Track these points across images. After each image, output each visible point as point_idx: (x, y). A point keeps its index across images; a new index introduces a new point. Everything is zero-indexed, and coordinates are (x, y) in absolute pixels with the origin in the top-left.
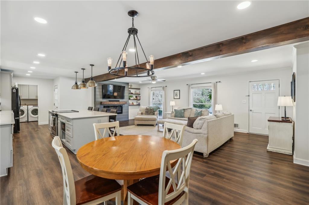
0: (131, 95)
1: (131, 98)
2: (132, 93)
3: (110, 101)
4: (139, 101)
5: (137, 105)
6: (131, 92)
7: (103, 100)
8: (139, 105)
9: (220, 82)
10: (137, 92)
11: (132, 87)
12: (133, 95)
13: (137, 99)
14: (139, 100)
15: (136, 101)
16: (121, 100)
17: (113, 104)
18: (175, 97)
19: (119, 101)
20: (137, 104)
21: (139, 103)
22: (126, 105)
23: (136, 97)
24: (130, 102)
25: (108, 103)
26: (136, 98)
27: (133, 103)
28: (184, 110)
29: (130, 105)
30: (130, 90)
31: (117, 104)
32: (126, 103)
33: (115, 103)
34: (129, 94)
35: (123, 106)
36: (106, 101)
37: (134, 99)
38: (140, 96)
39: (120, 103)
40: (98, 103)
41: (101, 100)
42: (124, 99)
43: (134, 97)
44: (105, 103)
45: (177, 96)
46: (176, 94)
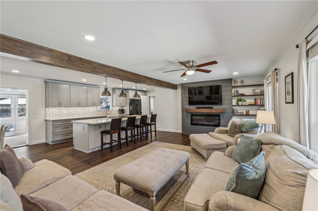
0: (239, 98)
1: (239, 103)
2: (243, 95)
3: (197, 108)
6: (240, 92)
7: (189, 106)
10: (257, 91)
11: (245, 84)
12: (242, 98)
13: (255, 105)
15: (255, 108)
16: (215, 107)
17: (201, 111)
18: (287, 98)
19: (212, 108)
22: (226, 115)
23: (255, 100)
24: (240, 110)
25: (193, 110)
26: (254, 103)
27: (247, 112)
29: (238, 114)
30: (238, 89)
31: (207, 112)
32: (223, 111)
33: (203, 111)
34: (234, 96)
35: (221, 115)
36: (193, 108)
37: (249, 105)
38: (264, 99)
39: (211, 111)
40: (184, 111)
41: (188, 107)
42: (222, 105)
43: (251, 101)
44: (190, 110)
45: (290, 95)
46: (287, 89)
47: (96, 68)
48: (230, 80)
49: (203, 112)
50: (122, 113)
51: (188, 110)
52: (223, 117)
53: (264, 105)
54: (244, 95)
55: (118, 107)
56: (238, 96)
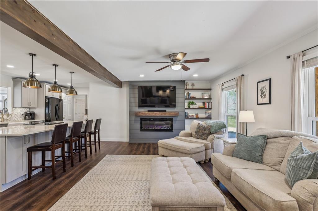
0: (191, 101)
1: (190, 106)
2: (193, 98)
3: (149, 111)
4: (210, 111)
5: (206, 118)
6: (191, 95)
7: (139, 109)
8: (209, 118)
10: (205, 95)
11: (195, 87)
12: (194, 101)
13: (204, 108)
14: (210, 109)
15: (204, 111)
16: (168, 110)
19: (165, 111)
20: (206, 116)
21: (211, 115)
22: (179, 118)
23: (204, 103)
24: (191, 113)
25: (145, 114)
26: (203, 107)
27: (197, 115)
28: (266, 138)
29: (190, 117)
30: (190, 92)
31: (161, 115)
32: (177, 114)
33: (156, 114)
34: (187, 99)
35: (174, 119)
36: (144, 111)
37: (199, 108)
38: (211, 102)
39: (165, 114)
40: (132, 114)
41: (137, 109)
42: (175, 108)
43: (199, 104)
44: (140, 114)
45: (265, 97)
46: (261, 92)
47: (53, 35)
48: (183, 82)
49: (156, 115)
50: (31, 119)
51: (139, 113)
52: (176, 120)
53: (211, 108)
54: (195, 98)
55: (24, 109)
56: (190, 99)
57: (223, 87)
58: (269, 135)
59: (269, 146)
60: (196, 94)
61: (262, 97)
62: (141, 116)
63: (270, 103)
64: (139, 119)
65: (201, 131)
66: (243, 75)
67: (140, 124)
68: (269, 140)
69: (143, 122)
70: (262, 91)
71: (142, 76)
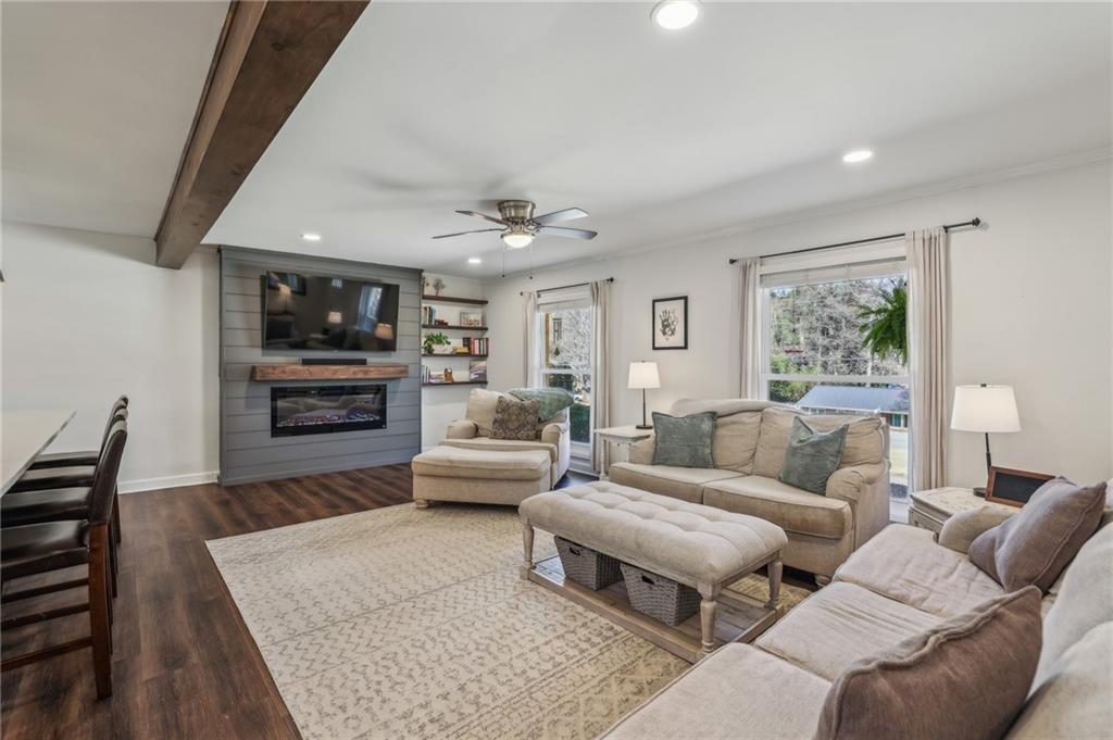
0: (436, 332)
1: (434, 346)
2: (442, 325)
3: (306, 362)
4: (483, 364)
5: (472, 383)
6: (437, 316)
7: (263, 355)
8: (481, 381)
9: (976, 222)
10: (472, 317)
11: (443, 293)
12: (444, 332)
13: (469, 354)
14: (484, 357)
15: (466, 362)
16: (372, 358)
17: (327, 375)
18: (661, 341)
19: (363, 362)
20: (473, 377)
21: (484, 375)
22: (404, 385)
23: (467, 342)
24: (434, 368)
25: (294, 373)
26: (466, 350)
27: (448, 374)
28: (713, 415)
29: (433, 381)
30: (433, 307)
31: (352, 377)
32: (402, 372)
33: (335, 372)
34: (424, 326)
35: (390, 387)
36: (286, 363)
37: (456, 355)
38: (487, 339)
39: (366, 372)
41: (257, 356)
42: (393, 353)
43: (456, 343)
44: (276, 372)
45: (673, 333)
46: (663, 322)
48: (416, 274)
49: (336, 377)
51: (270, 370)
52: (396, 392)
53: (487, 355)
54: (446, 324)
56: (433, 327)
57: (540, 301)
58: (720, 411)
59: (721, 432)
60: (448, 313)
61: (664, 333)
62: (274, 381)
63: (686, 347)
64: (266, 391)
65: (514, 417)
66: (612, 280)
67: (270, 411)
68: (720, 421)
69: (281, 403)
70: (667, 320)
71: (312, 237)
